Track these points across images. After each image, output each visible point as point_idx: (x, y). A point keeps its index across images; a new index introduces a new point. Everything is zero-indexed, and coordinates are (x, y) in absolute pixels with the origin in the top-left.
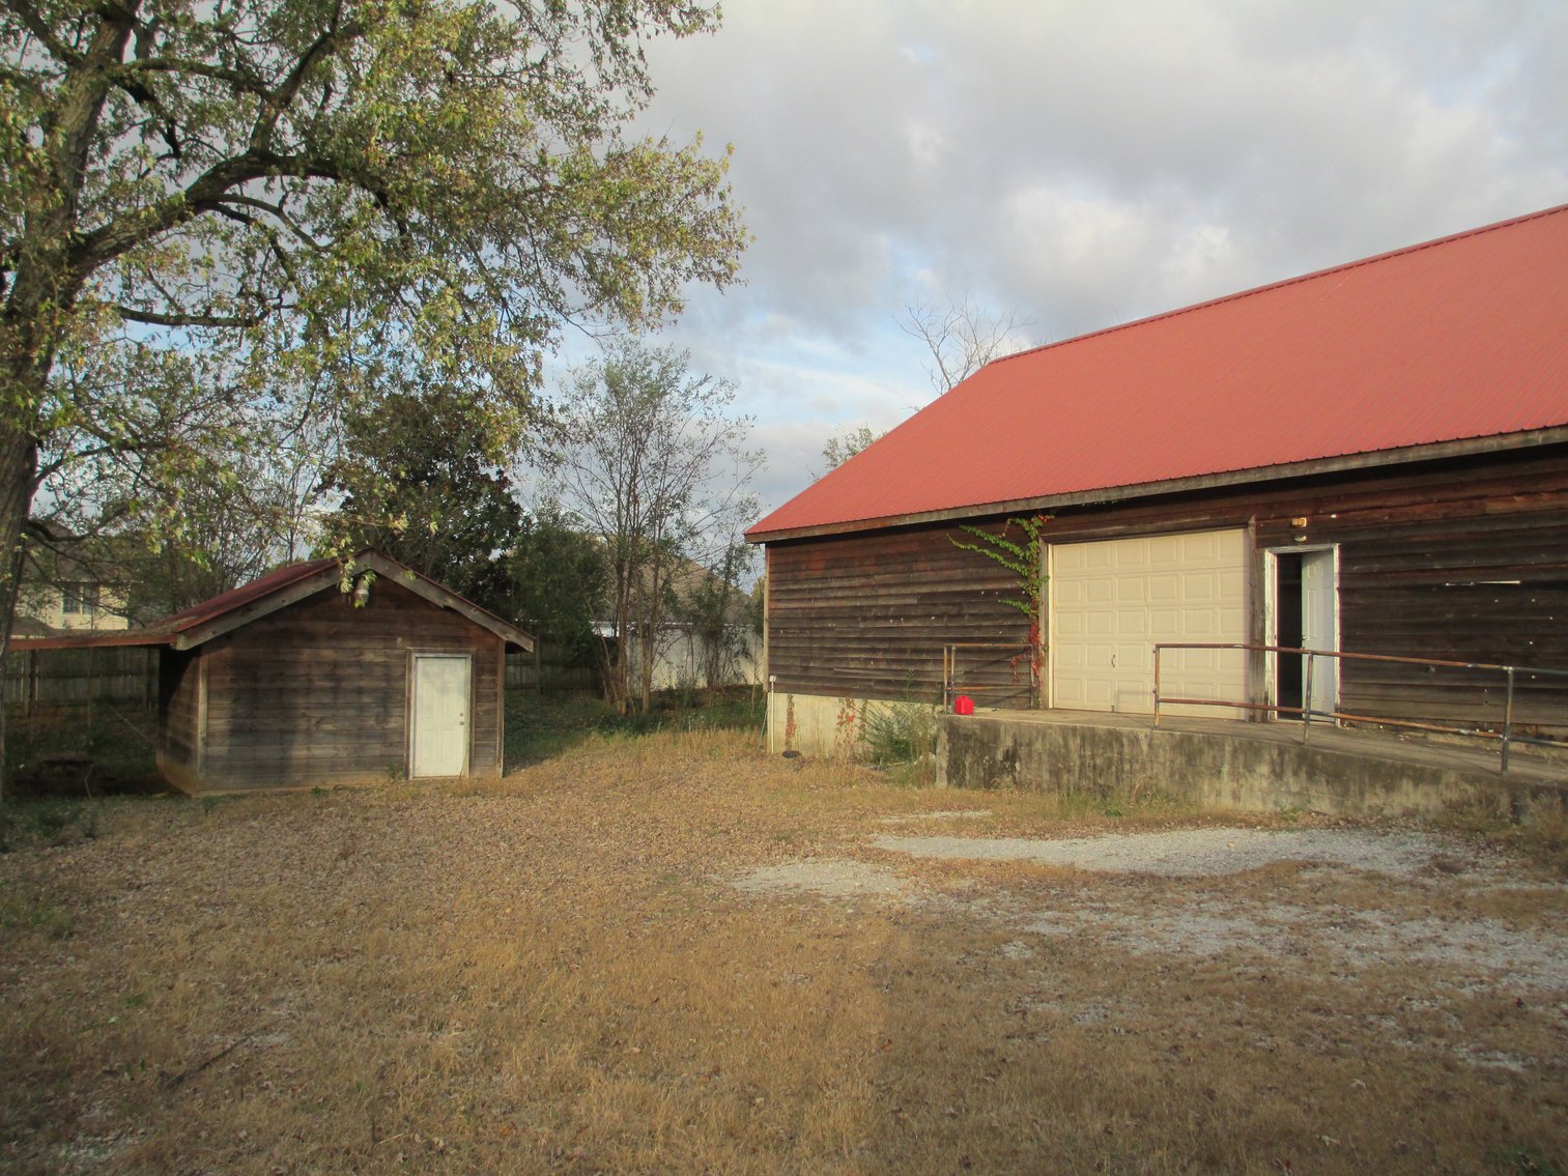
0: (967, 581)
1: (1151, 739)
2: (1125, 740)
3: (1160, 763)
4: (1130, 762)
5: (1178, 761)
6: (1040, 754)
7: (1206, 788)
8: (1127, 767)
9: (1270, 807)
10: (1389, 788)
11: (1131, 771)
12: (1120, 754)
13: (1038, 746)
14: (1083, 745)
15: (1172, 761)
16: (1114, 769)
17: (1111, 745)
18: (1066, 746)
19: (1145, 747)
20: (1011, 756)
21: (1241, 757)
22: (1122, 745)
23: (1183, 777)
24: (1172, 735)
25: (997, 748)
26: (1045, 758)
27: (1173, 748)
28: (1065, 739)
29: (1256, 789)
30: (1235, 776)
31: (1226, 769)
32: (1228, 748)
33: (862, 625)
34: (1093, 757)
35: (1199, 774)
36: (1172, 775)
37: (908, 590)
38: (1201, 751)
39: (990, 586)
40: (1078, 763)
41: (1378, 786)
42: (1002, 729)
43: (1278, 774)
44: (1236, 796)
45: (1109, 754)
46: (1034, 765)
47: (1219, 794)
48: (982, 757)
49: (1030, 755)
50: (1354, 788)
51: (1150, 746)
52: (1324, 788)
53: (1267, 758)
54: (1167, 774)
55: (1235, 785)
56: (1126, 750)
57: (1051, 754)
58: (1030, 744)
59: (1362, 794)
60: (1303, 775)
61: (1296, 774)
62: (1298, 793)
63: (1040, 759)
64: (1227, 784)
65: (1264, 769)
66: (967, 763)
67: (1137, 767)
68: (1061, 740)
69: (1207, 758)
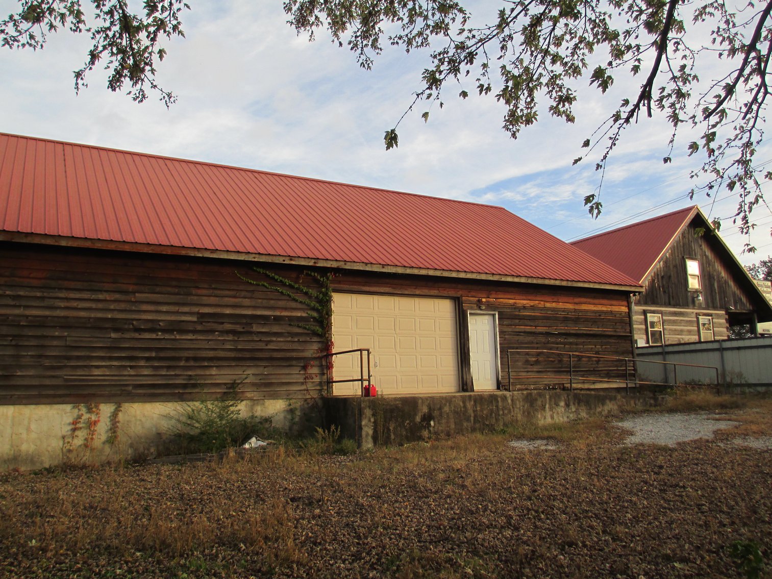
0: (255, 307)
1: (513, 397)
2: (499, 399)
3: (517, 408)
4: (503, 410)
5: (526, 406)
6: (448, 414)
7: (539, 416)
8: (501, 412)
9: (566, 419)
10: (603, 404)
11: (503, 414)
12: (497, 406)
13: (446, 409)
14: (475, 405)
15: (523, 406)
16: (494, 415)
17: (492, 402)
18: (465, 407)
19: (510, 401)
20: (427, 418)
21: (553, 400)
22: (498, 402)
23: (529, 413)
24: (523, 394)
25: (415, 415)
26: (451, 416)
27: (523, 400)
28: (464, 402)
29: (560, 412)
30: (551, 409)
31: (547, 406)
32: (547, 397)
33: (113, 335)
34: (482, 410)
35: (536, 410)
36: (524, 412)
37: (186, 309)
38: (536, 400)
39: (278, 313)
40: (472, 415)
41: (600, 404)
42: (420, 401)
43: (567, 405)
44: (552, 417)
45: (491, 408)
46: (444, 421)
47: (545, 418)
48: (403, 422)
49: (441, 415)
50: (593, 406)
51: (512, 400)
52: (584, 408)
53: (563, 398)
54: (521, 412)
55: (551, 413)
56: (500, 404)
57: (456, 412)
58: (440, 409)
59: (595, 408)
60: (576, 405)
61: (574, 404)
62: (575, 411)
63: (448, 416)
64: (548, 414)
65: (562, 404)
66: (391, 428)
67: (506, 412)
68: (461, 404)
69: (539, 402)
